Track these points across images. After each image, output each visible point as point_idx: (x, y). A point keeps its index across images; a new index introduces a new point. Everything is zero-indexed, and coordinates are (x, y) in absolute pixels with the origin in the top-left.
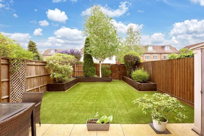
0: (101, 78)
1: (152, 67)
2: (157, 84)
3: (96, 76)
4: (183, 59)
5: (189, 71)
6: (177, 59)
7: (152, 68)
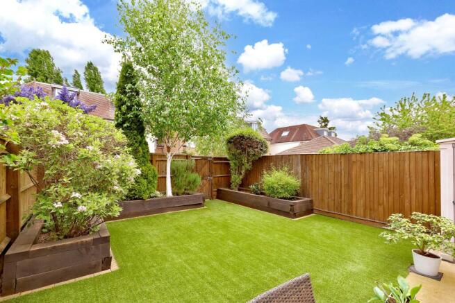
0: (170, 199)
1: (302, 166)
2: (314, 200)
3: (158, 193)
4: (371, 155)
5: (381, 174)
6: (361, 153)
7: (302, 169)
